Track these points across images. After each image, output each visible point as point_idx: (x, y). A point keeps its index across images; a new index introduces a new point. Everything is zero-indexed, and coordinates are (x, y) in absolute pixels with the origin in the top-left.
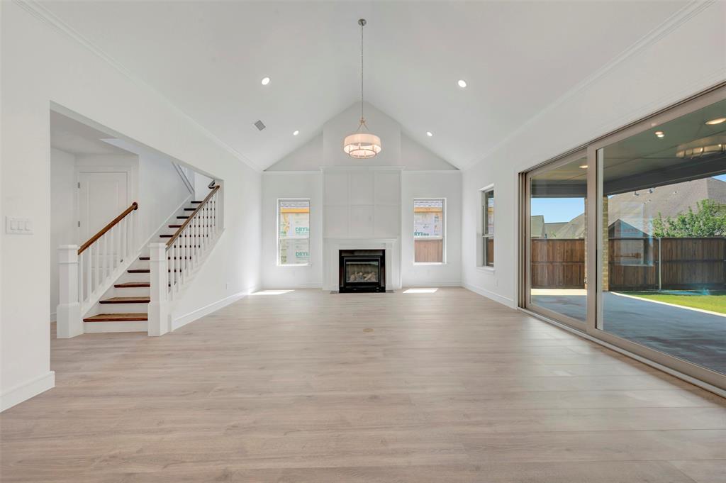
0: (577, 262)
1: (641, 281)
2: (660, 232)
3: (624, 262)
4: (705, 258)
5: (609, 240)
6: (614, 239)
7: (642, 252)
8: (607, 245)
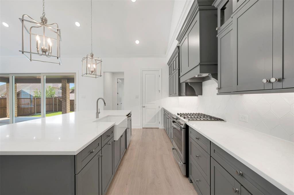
0: (3, 108)
1: (29, 112)
2: (37, 95)
3: (23, 106)
4: (48, 103)
5: (17, 99)
6: (19, 98)
7: (29, 103)
8: (16, 101)
